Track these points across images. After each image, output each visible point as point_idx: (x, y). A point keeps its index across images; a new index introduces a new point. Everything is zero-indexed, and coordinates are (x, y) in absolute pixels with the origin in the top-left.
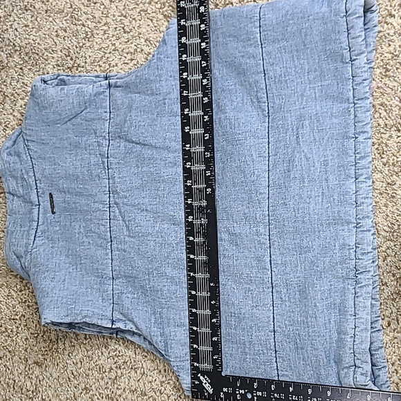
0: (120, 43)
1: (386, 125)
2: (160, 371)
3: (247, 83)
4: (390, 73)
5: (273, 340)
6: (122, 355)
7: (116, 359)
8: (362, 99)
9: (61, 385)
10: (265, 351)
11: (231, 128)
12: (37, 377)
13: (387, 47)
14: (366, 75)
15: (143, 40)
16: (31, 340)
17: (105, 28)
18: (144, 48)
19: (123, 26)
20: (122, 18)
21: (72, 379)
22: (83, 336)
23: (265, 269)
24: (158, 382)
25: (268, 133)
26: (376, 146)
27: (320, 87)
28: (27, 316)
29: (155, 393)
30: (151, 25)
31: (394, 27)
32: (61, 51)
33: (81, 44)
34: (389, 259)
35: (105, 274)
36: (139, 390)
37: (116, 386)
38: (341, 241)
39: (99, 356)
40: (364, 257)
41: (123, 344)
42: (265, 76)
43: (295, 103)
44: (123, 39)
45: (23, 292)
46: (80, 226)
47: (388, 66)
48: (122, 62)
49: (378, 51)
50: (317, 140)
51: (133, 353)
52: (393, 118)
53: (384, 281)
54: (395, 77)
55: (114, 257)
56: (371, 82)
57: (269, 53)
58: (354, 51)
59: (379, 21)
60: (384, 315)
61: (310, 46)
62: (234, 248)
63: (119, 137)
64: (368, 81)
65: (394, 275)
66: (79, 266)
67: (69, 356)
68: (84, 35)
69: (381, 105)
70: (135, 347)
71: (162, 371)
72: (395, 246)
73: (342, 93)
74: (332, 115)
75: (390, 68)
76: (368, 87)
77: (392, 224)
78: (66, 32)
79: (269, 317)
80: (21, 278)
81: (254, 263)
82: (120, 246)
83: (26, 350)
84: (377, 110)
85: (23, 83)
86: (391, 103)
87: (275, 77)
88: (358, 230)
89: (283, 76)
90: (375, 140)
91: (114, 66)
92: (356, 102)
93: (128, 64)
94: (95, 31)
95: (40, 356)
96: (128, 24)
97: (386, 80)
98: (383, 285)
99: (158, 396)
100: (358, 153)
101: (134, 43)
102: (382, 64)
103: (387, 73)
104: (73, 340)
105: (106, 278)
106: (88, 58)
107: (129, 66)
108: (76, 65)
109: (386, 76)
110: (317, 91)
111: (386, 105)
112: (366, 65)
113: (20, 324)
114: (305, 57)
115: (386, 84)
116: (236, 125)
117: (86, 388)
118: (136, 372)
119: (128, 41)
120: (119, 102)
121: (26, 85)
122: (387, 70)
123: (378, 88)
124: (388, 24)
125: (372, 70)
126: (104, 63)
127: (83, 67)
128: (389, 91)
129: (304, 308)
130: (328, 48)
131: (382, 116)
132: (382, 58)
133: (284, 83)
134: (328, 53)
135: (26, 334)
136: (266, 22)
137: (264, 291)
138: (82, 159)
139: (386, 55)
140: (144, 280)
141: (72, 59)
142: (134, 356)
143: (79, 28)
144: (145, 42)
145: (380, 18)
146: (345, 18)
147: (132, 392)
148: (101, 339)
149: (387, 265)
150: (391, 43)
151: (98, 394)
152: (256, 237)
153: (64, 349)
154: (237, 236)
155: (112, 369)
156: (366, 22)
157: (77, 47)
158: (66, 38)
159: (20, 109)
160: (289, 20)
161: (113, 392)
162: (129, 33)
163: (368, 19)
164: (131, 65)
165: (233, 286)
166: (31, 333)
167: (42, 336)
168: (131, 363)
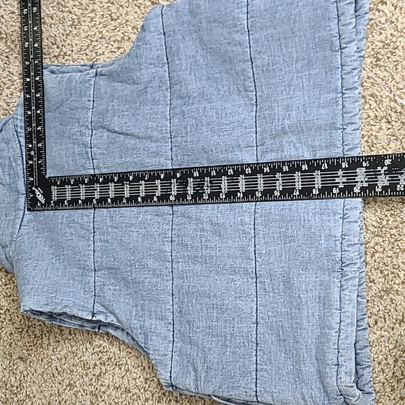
0: (107, 31)
1: (376, 116)
2: (144, 368)
3: (233, 71)
4: (381, 63)
5: (255, 332)
6: (107, 351)
7: (101, 355)
8: (351, 89)
9: (45, 381)
10: (246, 344)
11: (218, 118)
12: (21, 373)
13: (378, 36)
14: (355, 64)
15: (130, 28)
16: (16, 335)
17: (92, 15)
18: (131, 36)
19: (110, 13)
20: (109, 4)
21: (56, 375)
22: (68, 332)
23: (250, 259)
24: (141, 379)
25: (256, 122)
26: (366, 139)
27: (308, 76)
28: (11, 311)
29: (140, 390)
30: (139, 12)
31: (386, 15)
32: (47, 39)
33: (68, 32)
34: (377, 255)
35: (87, 265)
36: (123, 386)
37: (100, 383)
38: (327, 232)
39: (83, 352)
40: (350, 249)
41: (108, 340)
42: (252, 64)
43: (282, 93)
44: (110, 27)
45: (8, 286)
46: (63, 217)
47: (378, 55)
48: (109, 51)
49: (369, 39)
50: (305, 130)
51: (118, 348)
52: (383, 109)
53: (372, 278)
54: (386, 67)
55: (96, 249)
56: (361, 71)
57: (256, 41)
58: (343, 39)
59: (370, 8)
60: (371, 313)
61: (299, 33)
62: (217, 238)
63: (102, 126)
64: (357, 71)
65: (382, 272)
66: (62, 257)
67: (53, 351)
68: (71, 23)
69: (372, 95)
70: (119, 343)
71: (147, 368)
72: (383, 241)
73: (330, 82)
74: (319, 106)
75: (381, 57)
76: (357, 77)
77: (380, 219)
78: (53, 19)
79: (252, 308)
80: (6, 271)
81: (238, 253)
82: (102, 237)
83: (10, 345)
84: (367, 100)
85: (9, 72)
86: (381, 94)
87: (263, 66)
88: (345, 221)
89: (271, 64)
90: (364, 132)
91: (100, 55)
92: (344, 92)
93: (114, 52)
94: (82, 19)
95: (24, 351)
96: (116, 11)
97: (377, 70)
98: (371, 282)
99: (142, 394)
100: (346, 145)
101: (121, 31)
102: (373, 53)
103: (378, 63)
104: (58, 335)
105: (88, 270)
106: (74, 46)
107: (116, 55)
108: (62, 53)
109: (377, 65)
110: (304, 80)
111: (376, 95)
112: (356, 54)
113: (5, 319)
114: (294, 45)
115: (376, 74)
116: (223, 115)
117: (70, 384)
118: (121, 369)
119: (115, 29)
120: (103, 90)
121: (12, 74)
122: (378, 60)
123: (368, 78)
124: (379, 12)
125: (362, 59)
126: (91, 51)
127: (69, 55)
128: (379, 81)
129: (288, 299)
130: (317, 36)
131: (372, 107)
132: (373, 47)
133: (272, 72)
134: (317, 40)
135: (11, 328)
136: (254, 8)
137: (248, 281)
138: (67, 148)
139: (377, 43)
140: (126, 272)
141: (58, 47)
142: (119, 353)
143: (65, 14)
144: (133, 29)
145: (372, 6)
146: (335, 4)
147: (117, 388)
148: (86, 335)
149: (375, 261)
150: (382, 31)
151: (82, 391)
152: (240, 227)
153: (49, 344)
154: (220, 226)
155: (97, 365)
156: (357, 9)
157: (63, 35)
158: (53, 26)
159: (6, 98)
160: (278, 6)
161: (97, 389)
162: (116, 20)
163: (359, 5)
164: (118, 53)
165: (216, 277)
166: (16, 328)
167: (27, 331)
168: (115, 359)
